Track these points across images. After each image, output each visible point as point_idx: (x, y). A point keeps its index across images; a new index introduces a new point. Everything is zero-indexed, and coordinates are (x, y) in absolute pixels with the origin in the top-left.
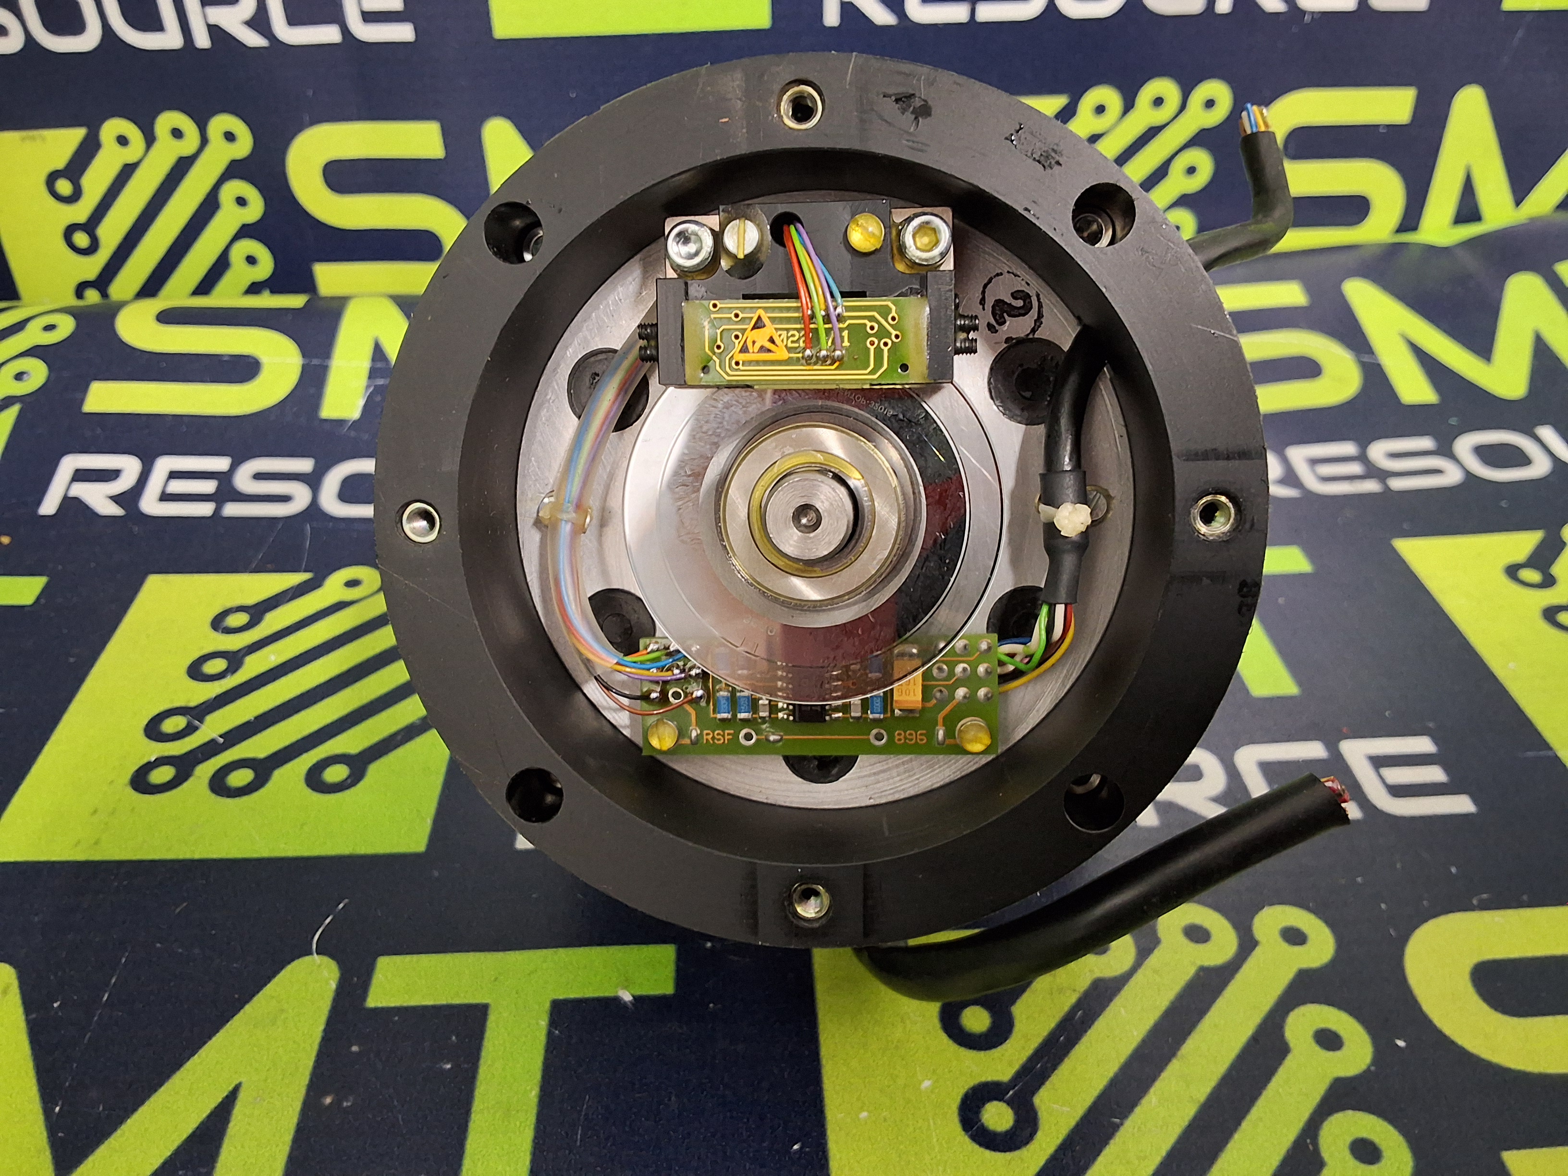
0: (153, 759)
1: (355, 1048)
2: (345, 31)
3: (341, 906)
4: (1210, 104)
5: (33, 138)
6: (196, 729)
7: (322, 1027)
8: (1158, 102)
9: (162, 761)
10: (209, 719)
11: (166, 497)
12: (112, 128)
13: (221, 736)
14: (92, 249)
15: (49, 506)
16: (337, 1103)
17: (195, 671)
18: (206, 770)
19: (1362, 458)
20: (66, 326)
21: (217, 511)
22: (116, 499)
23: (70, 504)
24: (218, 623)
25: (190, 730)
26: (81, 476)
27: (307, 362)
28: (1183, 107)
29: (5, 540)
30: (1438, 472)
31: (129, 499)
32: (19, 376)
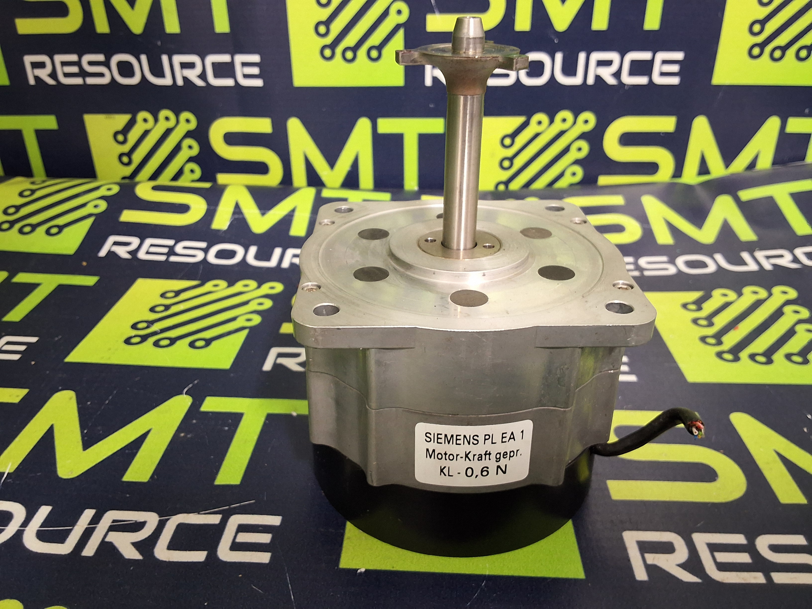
0: (133, 335)
1: (194, 421)
2: (236, 81)
3: (196, 382)
4: (586, 122)
6: (150, 327)
7: (183, 415)
8: (564, 120)
9: (135, 336)
10: (156, 324)
11: (148, 253)
12: (142, 115)
13: (159, 330)
14: (129, 163)
15: (103, 253)
16: (185, 436)
17: (152, 310)
18: (152, 339)
19: (635, 263)
20: (116, 189)
21: (167, 259)
22: (129, 253)
23: (111, 254)
24: (163, 295)
25: (147, 327)
26: (116, 243)
27: (209, 207)
28: (575, 123)
29: (84, 264)
30: (666, 269)
31: (134, 253)
32: (96, 206)
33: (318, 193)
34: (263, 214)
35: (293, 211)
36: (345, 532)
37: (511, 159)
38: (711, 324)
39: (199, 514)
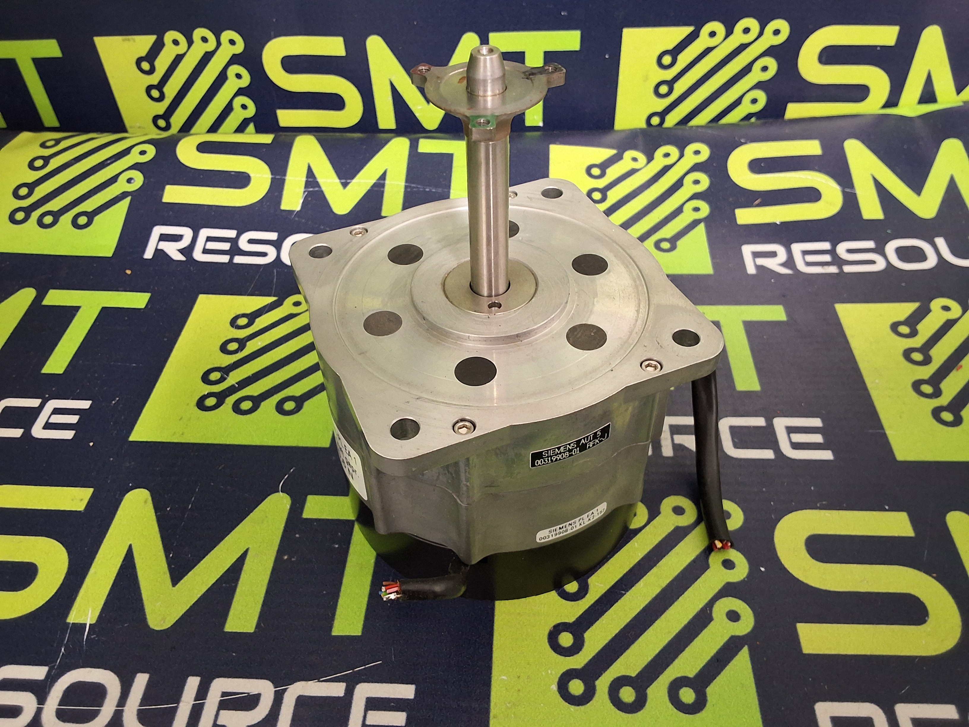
0: (206, 393)
1: (297, 536)
3: (292, 470)
4: (777, 32)
5: (129, 40)
6: (225, 379)
7: (283, 525)
8: (747, 31)
9: (210, 395)
10: (231, 374)
11: (206, 251)
12: (170, 36)
13: (237, 383)
14: (161, 98)
15: (149, 254)
16: (289, 559)
17: (224, 349)
18: (231, 400)
19: (832, 252)
20: (151, 152)
21: (231, 259)
22: (181, 251)
23: (159, 253)
24: (233, 323)
25: (222, 380)
26: (164, 238)
27: (273, 177)
28: (761, 34)
29: (129, 272)
30: (873, 262)
31: (187, 251)
32: (129, 181)
33: (414, 146)
34: (345, 185)
35: (383, 177)
36: (490, 708)
37: (671, 83)
38: (927, 361)
39: (319, 681)
